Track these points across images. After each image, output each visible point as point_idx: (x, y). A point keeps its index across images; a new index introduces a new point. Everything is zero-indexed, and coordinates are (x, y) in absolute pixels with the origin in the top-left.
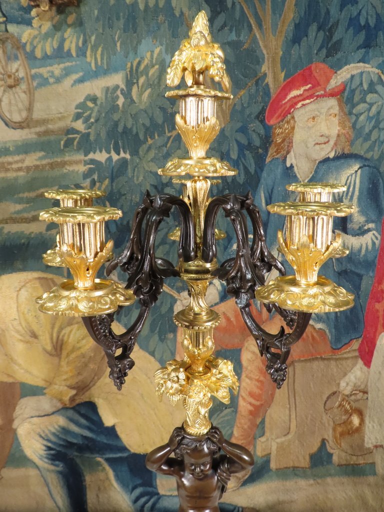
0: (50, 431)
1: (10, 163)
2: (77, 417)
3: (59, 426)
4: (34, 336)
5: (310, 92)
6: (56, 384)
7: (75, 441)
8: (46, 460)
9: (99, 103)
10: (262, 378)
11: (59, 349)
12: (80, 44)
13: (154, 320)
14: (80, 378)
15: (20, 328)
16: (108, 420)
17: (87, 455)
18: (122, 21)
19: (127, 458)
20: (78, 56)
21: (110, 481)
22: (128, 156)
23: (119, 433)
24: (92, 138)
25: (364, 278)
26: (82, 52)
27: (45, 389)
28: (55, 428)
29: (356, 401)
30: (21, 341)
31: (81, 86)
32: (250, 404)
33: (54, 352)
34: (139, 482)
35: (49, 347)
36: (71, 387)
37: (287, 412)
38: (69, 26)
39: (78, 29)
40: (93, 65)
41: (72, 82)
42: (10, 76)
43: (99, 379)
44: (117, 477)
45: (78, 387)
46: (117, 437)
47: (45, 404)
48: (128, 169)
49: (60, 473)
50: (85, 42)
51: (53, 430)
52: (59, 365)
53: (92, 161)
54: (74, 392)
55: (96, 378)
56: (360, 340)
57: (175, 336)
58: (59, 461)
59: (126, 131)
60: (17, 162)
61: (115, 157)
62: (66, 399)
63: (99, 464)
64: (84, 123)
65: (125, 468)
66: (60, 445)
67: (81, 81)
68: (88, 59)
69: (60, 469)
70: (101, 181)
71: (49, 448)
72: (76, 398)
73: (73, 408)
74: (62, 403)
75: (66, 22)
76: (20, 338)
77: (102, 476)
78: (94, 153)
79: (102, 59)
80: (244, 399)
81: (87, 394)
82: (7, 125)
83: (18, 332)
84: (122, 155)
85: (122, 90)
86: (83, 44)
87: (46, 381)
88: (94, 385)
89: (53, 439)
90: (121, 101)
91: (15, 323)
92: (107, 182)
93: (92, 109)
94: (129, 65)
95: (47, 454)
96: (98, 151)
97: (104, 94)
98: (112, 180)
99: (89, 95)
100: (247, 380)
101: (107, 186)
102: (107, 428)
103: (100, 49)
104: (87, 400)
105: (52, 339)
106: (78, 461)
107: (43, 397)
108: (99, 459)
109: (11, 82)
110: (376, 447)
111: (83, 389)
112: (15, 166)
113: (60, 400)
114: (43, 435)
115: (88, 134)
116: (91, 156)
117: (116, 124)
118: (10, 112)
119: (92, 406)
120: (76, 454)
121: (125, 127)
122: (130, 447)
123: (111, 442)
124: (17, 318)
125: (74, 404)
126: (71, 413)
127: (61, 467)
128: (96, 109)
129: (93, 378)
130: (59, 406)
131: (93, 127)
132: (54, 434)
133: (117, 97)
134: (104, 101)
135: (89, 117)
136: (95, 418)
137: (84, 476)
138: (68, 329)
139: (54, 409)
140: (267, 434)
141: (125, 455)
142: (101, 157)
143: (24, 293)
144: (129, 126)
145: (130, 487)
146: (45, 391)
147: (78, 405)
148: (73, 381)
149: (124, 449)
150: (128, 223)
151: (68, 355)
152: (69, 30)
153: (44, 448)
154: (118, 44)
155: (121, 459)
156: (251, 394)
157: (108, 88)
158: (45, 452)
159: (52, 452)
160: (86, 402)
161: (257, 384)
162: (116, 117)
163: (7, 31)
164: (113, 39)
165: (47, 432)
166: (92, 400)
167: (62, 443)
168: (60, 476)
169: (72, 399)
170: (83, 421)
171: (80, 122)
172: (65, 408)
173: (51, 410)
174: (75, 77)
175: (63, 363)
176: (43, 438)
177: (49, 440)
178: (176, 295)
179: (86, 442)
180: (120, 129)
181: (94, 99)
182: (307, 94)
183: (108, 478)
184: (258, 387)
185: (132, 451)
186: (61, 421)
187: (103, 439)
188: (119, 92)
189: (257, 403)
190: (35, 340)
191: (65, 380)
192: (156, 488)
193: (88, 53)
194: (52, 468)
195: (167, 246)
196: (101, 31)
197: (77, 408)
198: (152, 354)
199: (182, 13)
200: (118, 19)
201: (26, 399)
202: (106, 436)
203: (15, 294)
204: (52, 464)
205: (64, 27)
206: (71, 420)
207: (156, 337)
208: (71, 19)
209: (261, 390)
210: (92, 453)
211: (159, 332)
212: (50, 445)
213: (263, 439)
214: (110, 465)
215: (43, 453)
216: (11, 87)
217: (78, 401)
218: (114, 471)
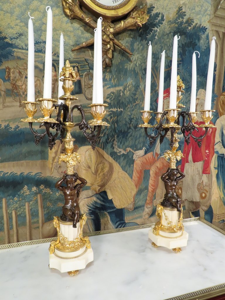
0: (90, 203)
1: (86, 111)
2: (100, 197)
3: (94, 201)
4: (89, 167)
5: (168, 95)
6: (94, 185)
7: (99, 206)
8: (88, 215)
9: (115, 94)
10: (155, 180)
11: (96, 172)
12: (110, 78)
13: (127, 160)
14: (102, 182)
15: (85, 165)
16: (110, 197)
17: (102, 211)
18: (123, 73)
19: (115, 211)
20: (109, 80)
21: (108, 221)
22: (122, 110)
23: (113, 201)
24: (112, 104)
25: (182, 146)
26: (110, 80)
27: (90, 187)
28: (92, 202)
29: (180, 185)
30: (85, 170)
31: (109, 89)
32: (152, 188)
33: (95, 173)
34: (118, 220)
35: (93, 172)
36: (99, 186)
37: (162, 190)
38: (107, 72)
39: (110, 73)
40: (114, 83)
41: (107, 88)
42: (89, 85)
43: (108, 182)
44: (111, 219)
45: (101, 186)
46: (112, 203)
47: (90, 193)
48: (122, 114)
49: (92, 219)
50: (112, 77)
51: (92, 203)
52: (96, 178)
53: (112, 111)
54: (100, 188)
55: (107, 182)
56: (181, 165)
57: (133, 165)
58: (92, 215)
59: (122, 103)
60: (88, 110)
61: (119, 110)
62: (97, 190)
63: (105, 214)
64: (109, 100)
65: (114, 215)
66: (94, 208)
67: (109, 87)
68: (112, 82)
69: (92, 218)
70: (114, 117)
71: (90, 210)
72: (100, 190)
73: (99, 194)
74: (96, 192)
75: (107, 71)
76: (85, 169)
77: (106, 219)
78: (112, 109)
79: (117, 82)
80: (150, 187)
81: (104, 188)
82: (87, 99)
83: (84, 166)
84: (121, 109)
85: (122, 91)
86: (111, 78)
87: (91, 184)
88: (106, 184)
89: (92, 206)
90: (121, 94)
91: (83, 163)
92: (116, 117)
93: (113, 96)
94: (124, 84)
95: (89, 212)
96: (114, 108)
97: (117, 92)
98: (118, 117)
99: (112, 92)
100: (151, 181)
101: (116, 119)
102: (110, 200)
103: (116, 79)
104: (104, 190)
105: (95, 169)
106: (99, 214)
107: (90, 190)
108: (106, 213)
109: (89, 86)
110: (185, 200)
111: (103, 186)
112: (88, 112)
113: (95, 191)
114: (88, 205)
115: (111, 103)
116: (111, 109)
117: (120, 100)
118: (88, 95)
119: (105, 193)
120: (98, 211)
121: (122, 101)
122: (116, 206)
123: (110, 205)
124: (84, 161)
125: (99, 192)
126: (98, 196)
127: (93, 217)
128: (114, 96)
129: (106, 182)
130: (95, 193)
131: (112, 101)
132: (92, 204)
133: (121, 93)
134: (116, 94)
135: (112, 98)
136: (106, 197)
137: (100, 220)
138: (100, 165)
139: (93, 194)
140: (157, 198)
141: (115, 210)
142: (114, 110)
143: (88, 153)
144: (123, 101)
145: (115, 222)
146: (90, 188)
147: (101, 192)
148: (100, 184)
149: (115, 207)
150: (121, 130)
151: (99, 174)
152: (107, 73)
153: (88, 210)
154: (122, 78)
155: (113, 212)
156: (152, 185)
157: (118, 90)
158: (88, 212)
159: (91, 211)
160: (103, 191)
161: (154, 181)
162: (120, 98)
163: (89, 72)
164: (121, 77)
165: (89, 203)
166: (105, 190)
167: (94, 207)
168: (93, 221)
169: (99, 190)
170: (102, 199)
171: (108, 99)
172: (97, 194)
173: (92, 195)
174: (108, 86)
175: (98, 177)
176: (88, 206)
177: (90, 207)
178: (134, 152)
179: (102, 206)
180: (121, 102)
181: (113, 93)
182: (167, 96)
183: (108, 220)
184: (154, 183)
185: (117, 208)
186: (95, 199)
187: (108, 205)
188: (121, 92)
189: (154, 188)
190: (89, 169)
191: (97, 183)
192: (125, 221)
193: (112, 80)
194: (90, 217)
195: (132, 137)
196: (117, 74)
197: (100, 194)
198: (126, 172)
199: (138, 72)
200: (122, 72)
201: (84, 191)
202: (109, 203)
203: (84, 153)
204: (90, 216)
205: (106, 72)
206: (98, 198)
207: (128, 166)
208: (108, 70)
209: (155, 183)
210: (103, 210)
211: (129, 164)
212: (90, 208)
213: (155, 200)
214: (109, 215)
215: (87, 212)
216: (89, 88)
217: (100, 191)
218: (110, 217)
